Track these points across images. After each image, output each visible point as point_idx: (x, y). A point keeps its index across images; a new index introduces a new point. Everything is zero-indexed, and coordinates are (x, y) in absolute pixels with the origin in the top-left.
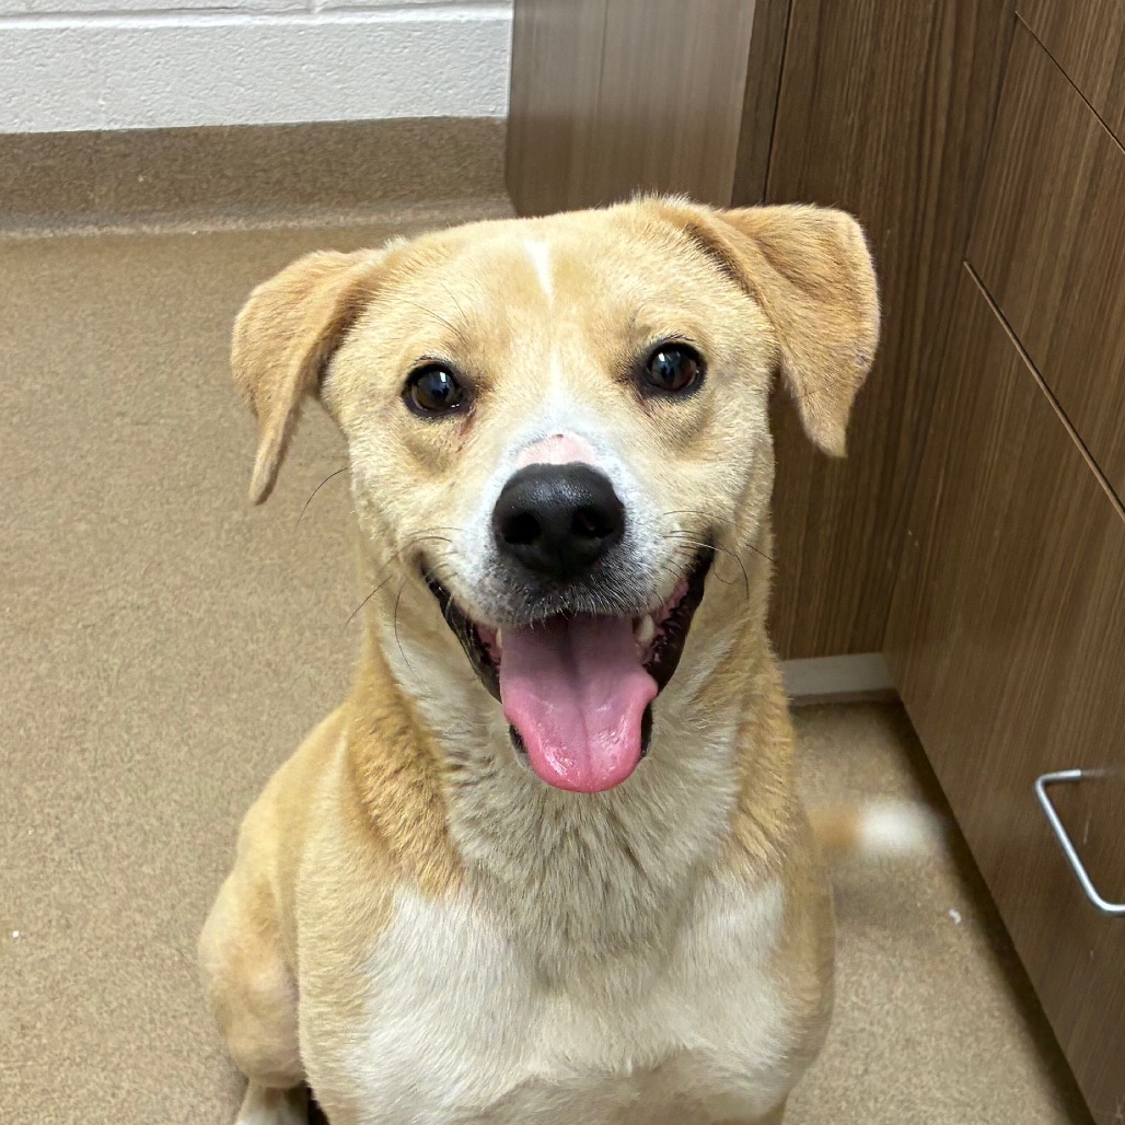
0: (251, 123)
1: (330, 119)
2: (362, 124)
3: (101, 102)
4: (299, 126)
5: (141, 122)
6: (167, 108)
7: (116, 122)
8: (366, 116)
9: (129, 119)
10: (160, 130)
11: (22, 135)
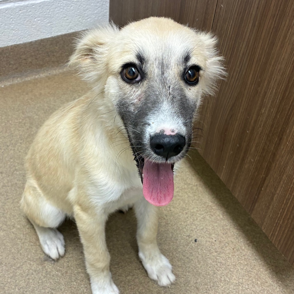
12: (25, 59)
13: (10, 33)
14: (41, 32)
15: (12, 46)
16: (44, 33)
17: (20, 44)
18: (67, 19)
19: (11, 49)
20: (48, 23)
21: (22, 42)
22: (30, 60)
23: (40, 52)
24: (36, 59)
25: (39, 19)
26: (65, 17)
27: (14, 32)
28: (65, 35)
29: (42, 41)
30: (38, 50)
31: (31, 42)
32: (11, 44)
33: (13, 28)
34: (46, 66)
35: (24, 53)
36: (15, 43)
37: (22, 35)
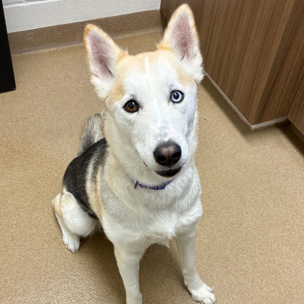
0: (109, 17)
1: (125, 14)
2: (131, 14)
3: (78, 15)
4: (118, 16)
5: (86, 19)
6: (92, 15)
7: (81, 19)
8: (132, 12)
9: (84, 19)
10: (90, 20)
11: (61, 25)
12: (111, 27)
13: (105, 10)
14: (122, 11)
15: (105, 18)
16: (123, 11)
17: (110, 17)
18: (137, 4)
19: (105, 20)
20: (126, 5)
21: (110, 16)
22: (114, 27)
23: (120, 23)
24: (117, 27)
25: (122, 2)
26: (136, 2)
27: (107, 9)
28: (135, 13)
29: (122, 16)
30: (119, 22)
31: (116, 16)
32: (105, 16)
33: (107, 7)
34: (122, 32)
35: (111, 22)
36: (107, 16)
37: (111, 12)
